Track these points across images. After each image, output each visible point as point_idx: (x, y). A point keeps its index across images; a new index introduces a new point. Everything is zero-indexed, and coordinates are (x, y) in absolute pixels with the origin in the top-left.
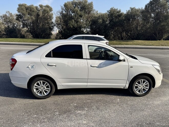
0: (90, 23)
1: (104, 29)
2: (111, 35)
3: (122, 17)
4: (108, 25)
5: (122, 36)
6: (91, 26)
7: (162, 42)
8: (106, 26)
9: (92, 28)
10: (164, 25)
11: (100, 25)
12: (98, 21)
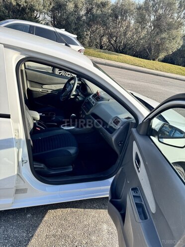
0: (52, 5)
1: (76, 24)
2: (87, 37)
3: (107, 7)
4: (82, 17)
5: (102, 44)
6: (53, 10)
7: (157, 63)
8: (79, 18)
9: (54, 17)
10: (165, 38)
11: (70, 13)
12: (66, 5)
